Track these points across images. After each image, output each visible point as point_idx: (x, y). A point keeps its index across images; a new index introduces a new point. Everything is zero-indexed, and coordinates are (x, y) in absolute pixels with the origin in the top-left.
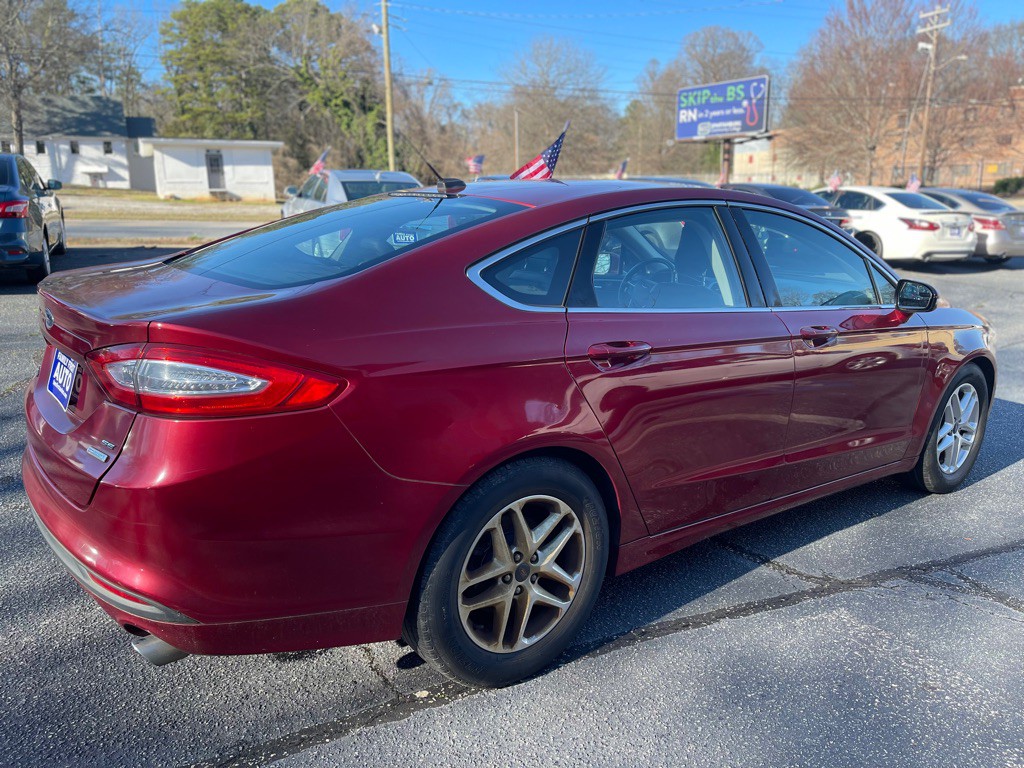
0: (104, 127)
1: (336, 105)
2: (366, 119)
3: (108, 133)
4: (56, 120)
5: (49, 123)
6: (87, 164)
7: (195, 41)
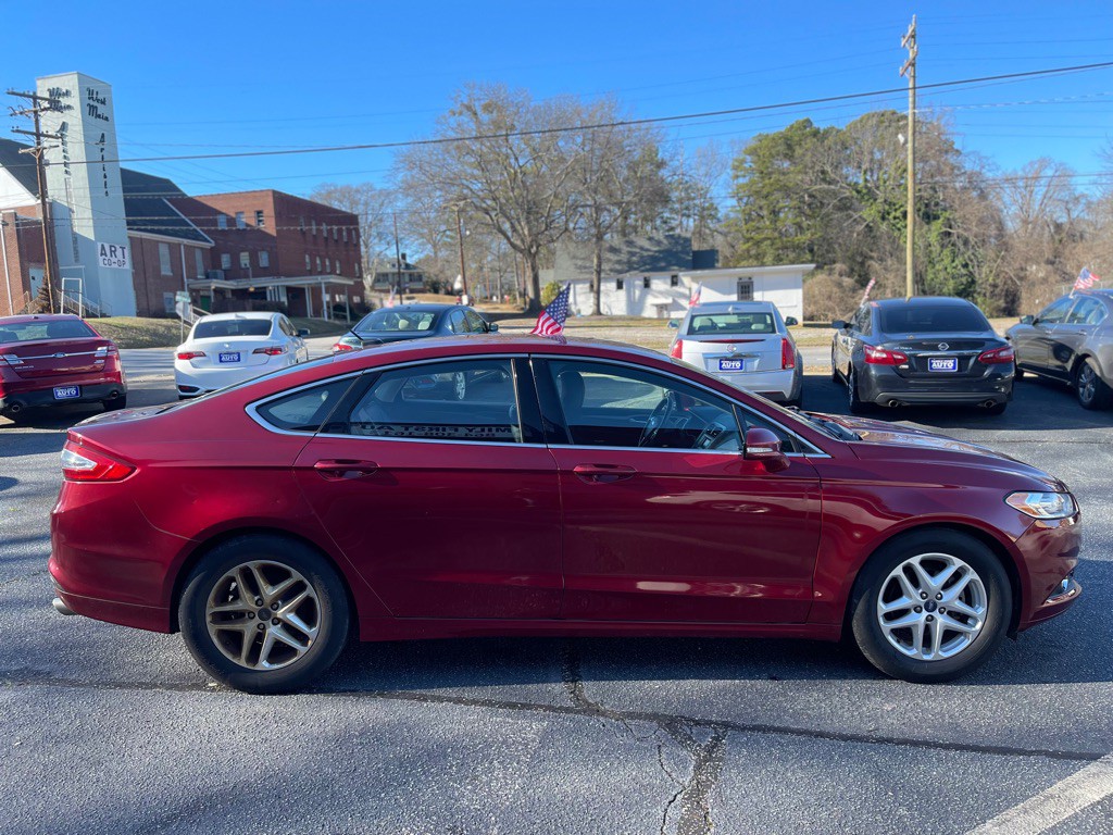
0: (674, 262)
1: (895, 218)
2: (930, 230)
3: (675, 268)
4: (634, 259)
5: (629, 262)
6: (656, 297)
7: (762, 173)
